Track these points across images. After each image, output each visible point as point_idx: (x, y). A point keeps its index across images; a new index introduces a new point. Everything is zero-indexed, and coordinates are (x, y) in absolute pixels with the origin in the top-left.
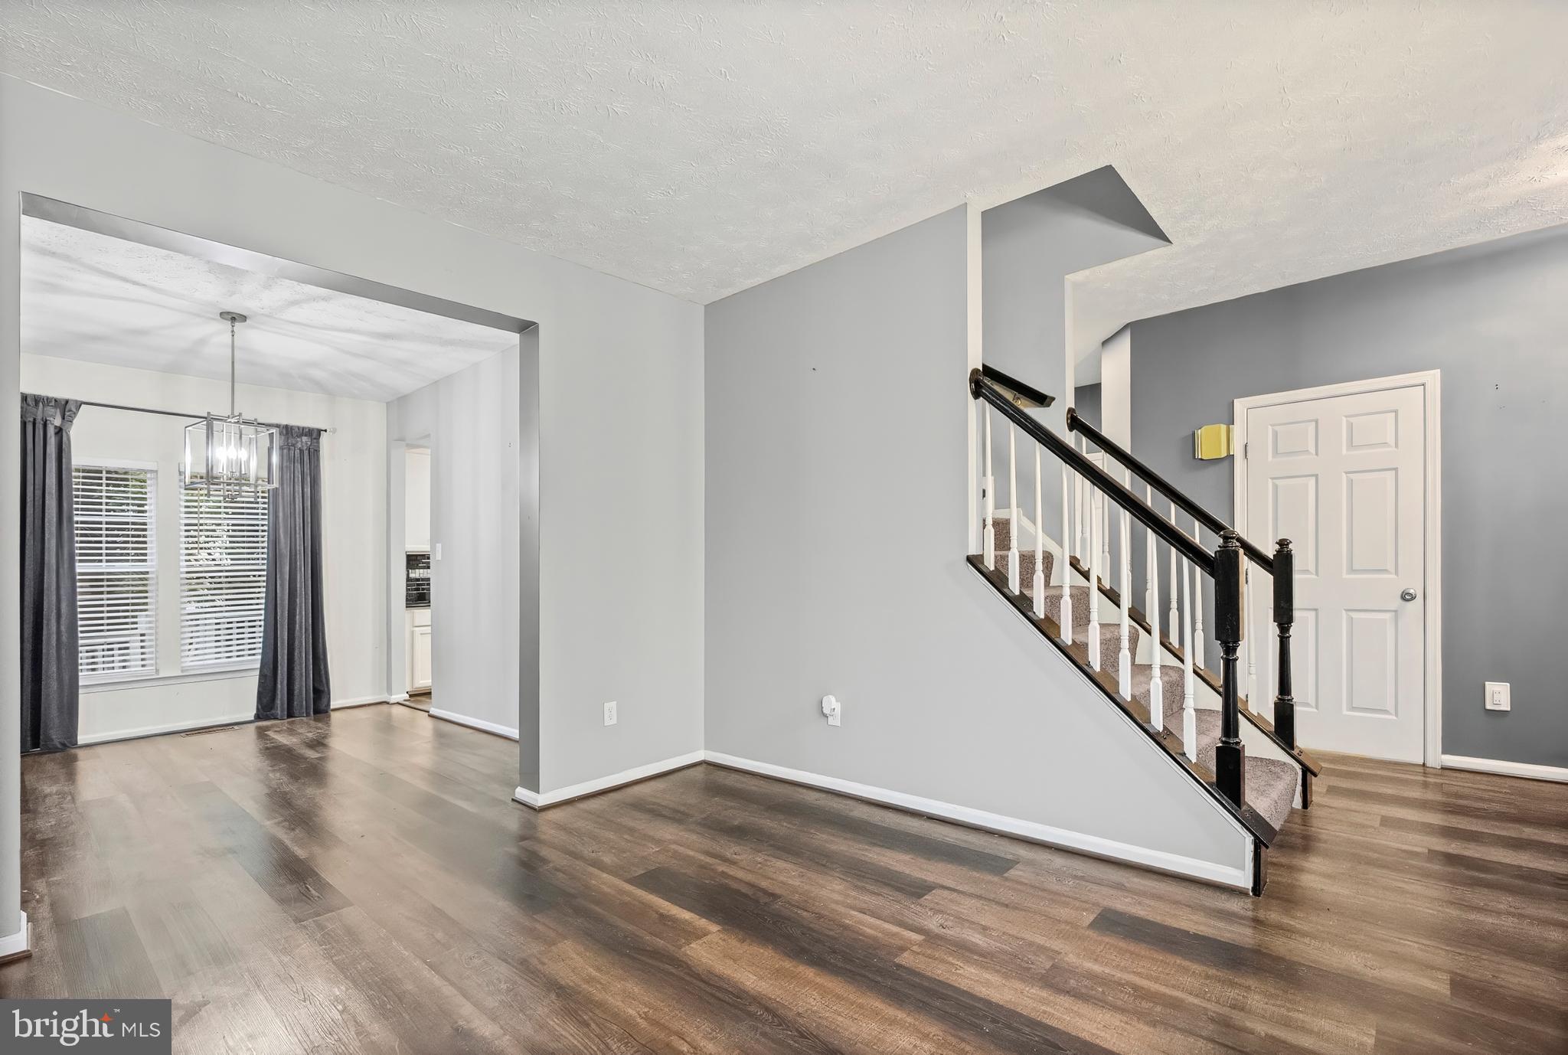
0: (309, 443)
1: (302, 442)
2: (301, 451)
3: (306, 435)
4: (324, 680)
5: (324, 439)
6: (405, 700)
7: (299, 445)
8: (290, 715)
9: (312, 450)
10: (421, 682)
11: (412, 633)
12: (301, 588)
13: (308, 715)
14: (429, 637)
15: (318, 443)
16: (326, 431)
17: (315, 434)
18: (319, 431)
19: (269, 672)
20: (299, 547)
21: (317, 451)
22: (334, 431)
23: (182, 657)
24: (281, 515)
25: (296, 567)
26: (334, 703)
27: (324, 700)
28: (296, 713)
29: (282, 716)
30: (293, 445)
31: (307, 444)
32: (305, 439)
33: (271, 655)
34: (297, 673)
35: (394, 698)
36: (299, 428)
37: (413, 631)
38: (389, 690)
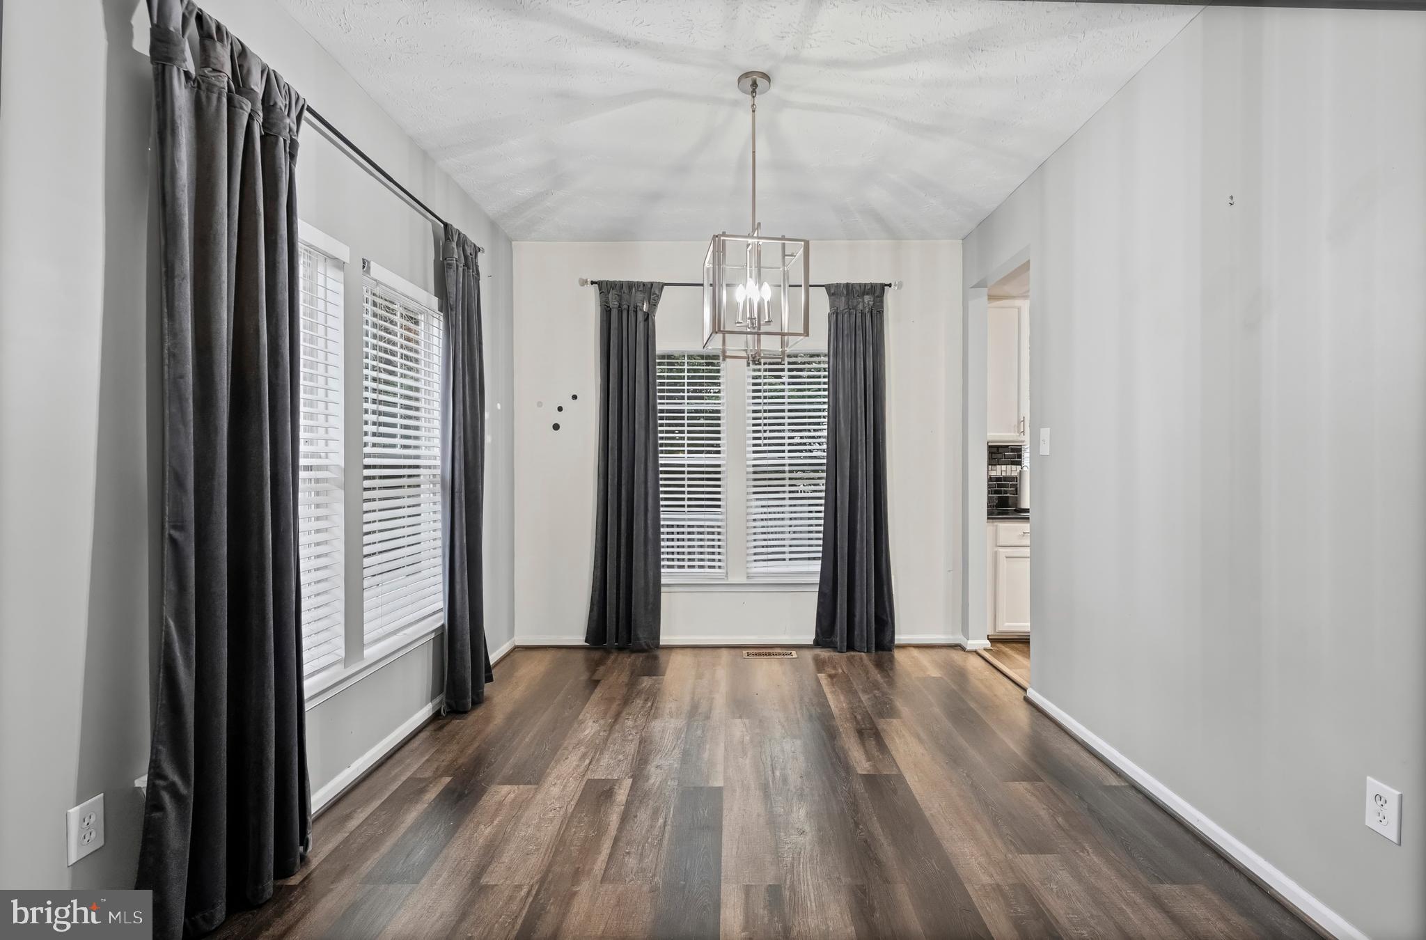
0: (871, 303)
1: (863, 302)
2: (863, 313)
3: (867, 294)
4: (888, 609)
5: (890, 297)
6: (985, 650)
7: (860, 307)
8: (851, 647)
9: (874, 312)
10: (1007, 624)
11: (996, 554)
12: (862, 486)
13: (868, 651)
14: (1026, 564)
15: (882, 302)
16: (890, 285)
17: (877, 291)
18: (883, 286)
19: (828, 590)
20: (861, 437)
21: (881, 312)
22: (900, 285)
23: (748, 562)
24: (841, 396)
25: (857, 459)
26: (900, 638)
27: (888, 633)
28: (857, 644)
29: (841, 648)
30: (855, 308)
31: (868, 304)
32: (867, 298)
33: (830, 574)
34: (858, 595)
35: (971, 644)
36: (860, 285)
37: (996, 552)
38: (965, 631)
